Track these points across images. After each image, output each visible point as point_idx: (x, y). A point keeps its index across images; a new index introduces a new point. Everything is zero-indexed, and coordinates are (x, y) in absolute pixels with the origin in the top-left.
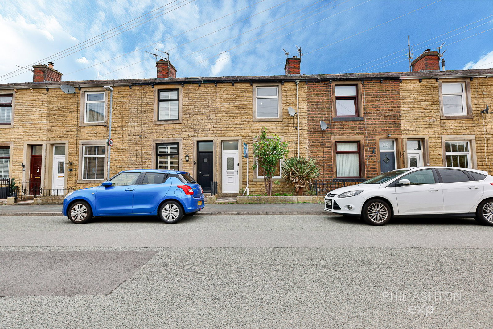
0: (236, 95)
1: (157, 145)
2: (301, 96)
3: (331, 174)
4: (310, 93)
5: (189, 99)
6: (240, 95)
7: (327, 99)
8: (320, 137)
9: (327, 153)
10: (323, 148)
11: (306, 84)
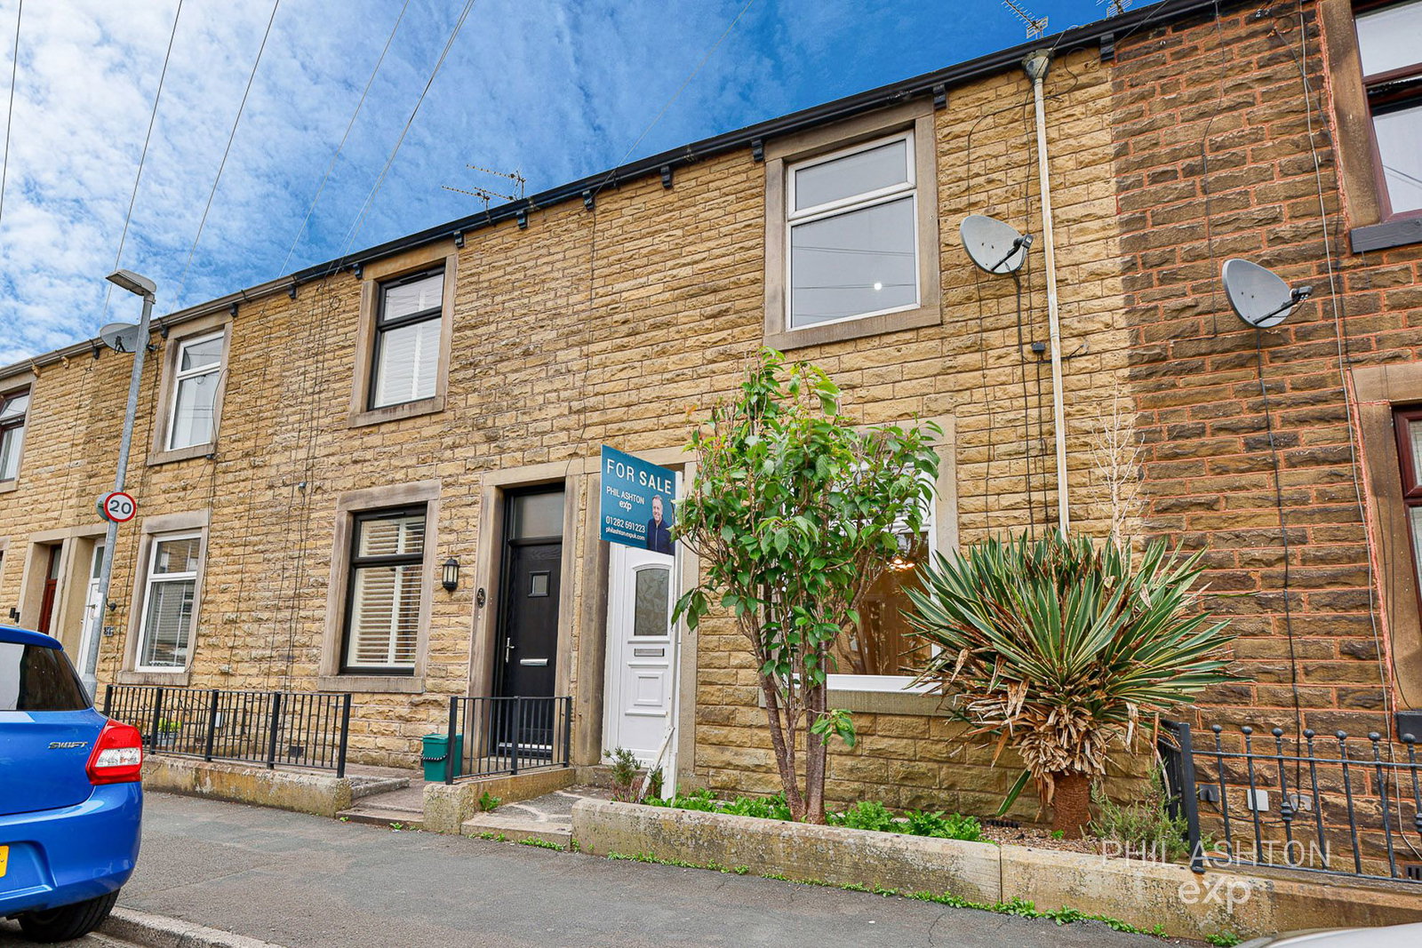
1: (358, 517)
2: (1072, 141)
4: (1134, 108)
6: (701, 226)
7: (1281, 115)
8: (1245, 392)
9: (1314, 505)
10: (1273, 466)
11: (1106, 59)
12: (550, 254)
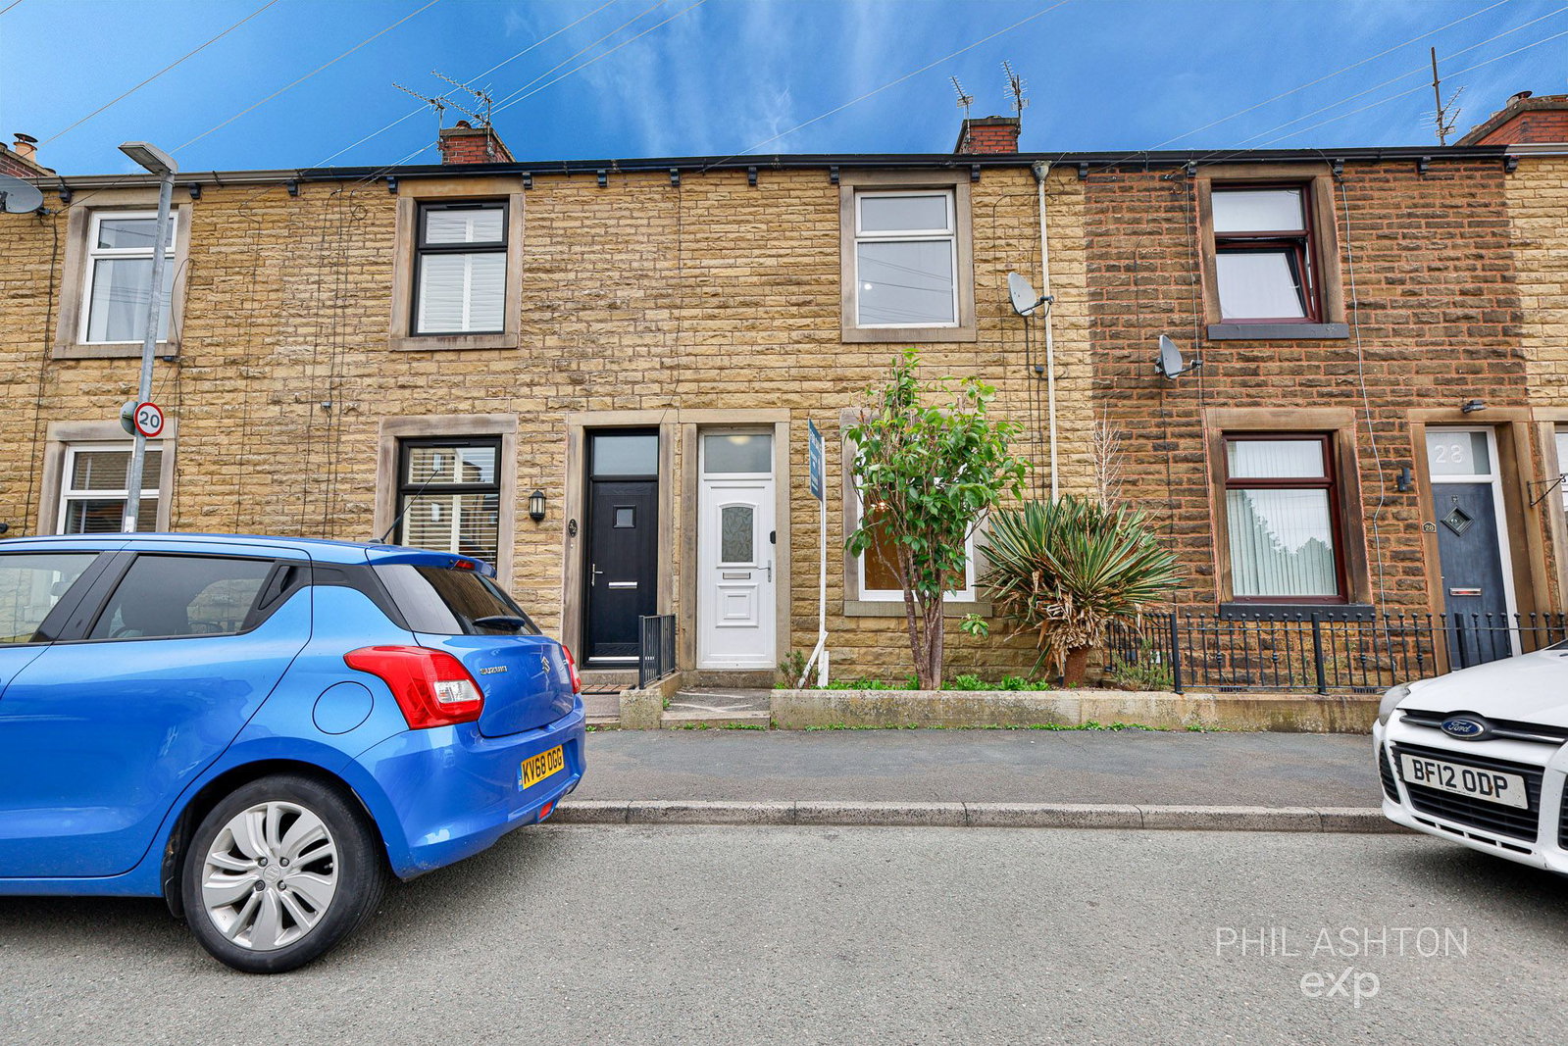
0: (764, 227)
1: (405, 444)
2: (1060, 229)
3: (1205, 581)
4: (1097, 217)
5: (555, 240)
6: (785, 225)
7: (1176, 245)
8: (1153, 415)
9: (1185, 486)
10: (1167, 461)
11: (1081, 178)
12: (632, 218)
